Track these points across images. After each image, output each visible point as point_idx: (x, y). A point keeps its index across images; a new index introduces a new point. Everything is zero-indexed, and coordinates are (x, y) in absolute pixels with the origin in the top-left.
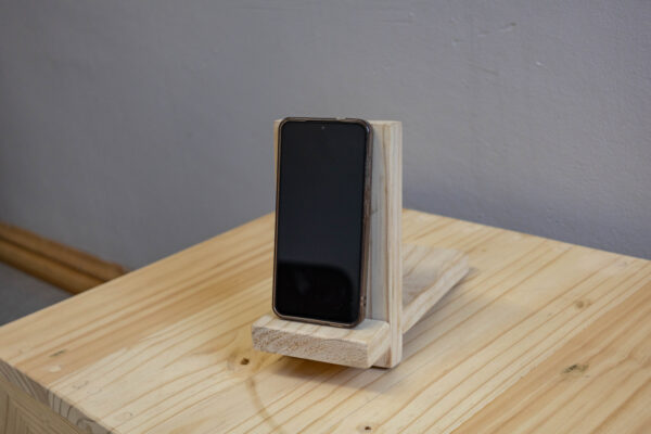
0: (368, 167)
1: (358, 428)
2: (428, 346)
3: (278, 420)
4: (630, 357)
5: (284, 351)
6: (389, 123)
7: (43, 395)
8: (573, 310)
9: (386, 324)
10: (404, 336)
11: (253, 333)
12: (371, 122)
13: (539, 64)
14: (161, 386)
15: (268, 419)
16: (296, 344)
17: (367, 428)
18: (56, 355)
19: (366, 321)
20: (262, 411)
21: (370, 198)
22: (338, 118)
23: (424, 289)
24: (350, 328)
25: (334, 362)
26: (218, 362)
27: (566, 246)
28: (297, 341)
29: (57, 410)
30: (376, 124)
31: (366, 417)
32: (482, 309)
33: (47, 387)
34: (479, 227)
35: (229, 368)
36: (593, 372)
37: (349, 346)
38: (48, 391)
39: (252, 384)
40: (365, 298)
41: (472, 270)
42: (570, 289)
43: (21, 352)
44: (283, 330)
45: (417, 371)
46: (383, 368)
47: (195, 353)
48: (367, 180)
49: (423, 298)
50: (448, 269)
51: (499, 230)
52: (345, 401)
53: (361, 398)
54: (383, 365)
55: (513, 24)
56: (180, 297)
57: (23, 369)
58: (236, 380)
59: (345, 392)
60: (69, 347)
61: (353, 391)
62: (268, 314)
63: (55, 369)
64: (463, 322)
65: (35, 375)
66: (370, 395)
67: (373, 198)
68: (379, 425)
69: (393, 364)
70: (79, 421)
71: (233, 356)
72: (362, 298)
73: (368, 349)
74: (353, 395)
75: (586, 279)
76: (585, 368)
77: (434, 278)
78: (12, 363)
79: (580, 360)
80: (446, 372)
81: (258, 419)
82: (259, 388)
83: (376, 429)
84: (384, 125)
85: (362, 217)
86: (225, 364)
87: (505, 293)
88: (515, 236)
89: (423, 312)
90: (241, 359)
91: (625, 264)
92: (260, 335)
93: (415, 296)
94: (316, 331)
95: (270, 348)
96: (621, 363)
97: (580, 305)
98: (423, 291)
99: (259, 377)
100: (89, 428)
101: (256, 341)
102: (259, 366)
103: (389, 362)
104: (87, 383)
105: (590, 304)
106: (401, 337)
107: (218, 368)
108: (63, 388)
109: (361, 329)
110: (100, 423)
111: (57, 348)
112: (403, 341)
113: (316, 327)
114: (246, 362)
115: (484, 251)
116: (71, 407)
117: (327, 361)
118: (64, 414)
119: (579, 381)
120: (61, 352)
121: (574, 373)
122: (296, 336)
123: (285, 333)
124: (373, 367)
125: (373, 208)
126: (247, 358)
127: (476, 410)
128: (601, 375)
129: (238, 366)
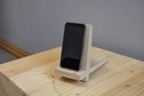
0: (84, 35)
1: (76, 94)
2: (95, 77)
3: (58, 90)
4: (141, 84)
5: (61, 75)
6: (90, 25)
7: (8, 80)
8: (130, 73)
9: (85, 71)
10: (89, 74)
11: (55, 70)
12: (86, 25)
13: (128, 16)
14: (33, 80)
15: (56, 90)
16: (64, 74)
17: (78, 94)
18: (12, 71)
19: (81, 70)
20: (55, 88)
21: (84, 42)
22: (78, 23)
23: (95, 64)
24: (77, 71)
25: (72, 79)
26: (47, 76)
27: (130, 58)
28: (64, 73)
29: (10, 83)
30: (87, 25)
31: (78, 92)
32: (109, 70)
33: (9, 78)
34: (111, 52)
35: (49, 78)
36: (132, 87)
37: (76, 75)
38: (9, 79)
39: (54, 82)
40: (81, 65)
41: (108, 62)
42: (130, 68)
43: (4, 70)
44: (62, 70)
45: (91, 83)
46: (83, 81)
47: (42, 74)
48: (84, 38)
49: (95, 66)
50: (102, 61)
51: (115, 54)
52: (74, 88)
53: (78, 88)
54: (84, 81)
55: (123, 7)
56: (42, 61)
57: (4, 74)
58: (50, 81)
59: (74, 86)
60: (15, 70)
61: (76, 86)
62: (59, 66)
63: (11, 74)
64: (104, 73)
65: (6, 75)
66: (80, 87)
67: (85, 42)
68: (81, 94)
69: (86, 81)
70: (15, 86)
71: (51, 75)
72: (80, 65)
73: (80, 76)
74: (76, 87)
75: (133, 66)
76: (130, 86)
77: (98, 62)
78: (2, 72)
79: (129, 84)
80: (98, 84)
81: (54, 90)
82: (55, 83)
83: (80, 95)
84: (89, 26)
85: (82, 46)
86: (48, 77)
87: (114, 68)
88: (119, 55)
89: (94, 70)
90: (52, 76)
91: (143, 64)
92: (56, 71)
93: (93, 66)
94: (69, 71)
95: (58, 74)
96: (139, 86)
97: (131, 72)
98: (95, 65)
99: (55, 81)
100: (16, 88)
101: (55, 72)
102: (56, 78)
103: (85, 80)
104: (17, 78)
105: (133, 72)
106: (88, 75)
107: (47, 78)
108: (12, 79)
109: (79, 72)
110: (19, 87)
111: (13, 70)
112: (89, 76)
113: (69, 70)
114: (53, 77)
115: (111, 58)
116: (13, 83)
117: (71, 78)
118: (12, 84)
119: (128, 89)
120: (13, 71)
121: (128, 87)
122: (64, 72)
123: (62, 71)
124: (81, 81)
125: (85, 44)
126: (54, 76)
127: (103, 93)
128: (133, 88)
129: (51, 78)
